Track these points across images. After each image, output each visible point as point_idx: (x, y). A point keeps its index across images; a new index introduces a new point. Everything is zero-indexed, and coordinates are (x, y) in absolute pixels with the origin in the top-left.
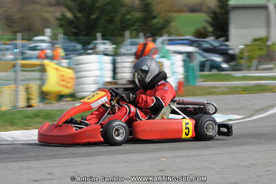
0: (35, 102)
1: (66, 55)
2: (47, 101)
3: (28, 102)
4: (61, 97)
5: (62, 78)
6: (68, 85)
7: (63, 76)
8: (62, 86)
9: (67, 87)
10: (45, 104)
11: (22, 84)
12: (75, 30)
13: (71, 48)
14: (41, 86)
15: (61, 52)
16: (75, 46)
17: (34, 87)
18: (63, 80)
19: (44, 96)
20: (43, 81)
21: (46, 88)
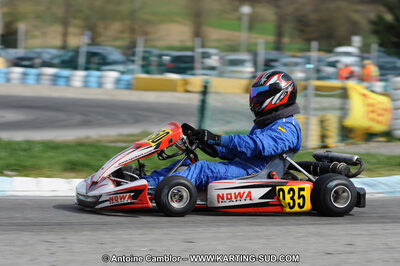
0: (333, 141)
1: (382, 75)
2: (351, 141)
3: (323, 142)
4: (370, 136)
5: (371, 109)
6: (380, 118)
7: (372, 105)
8: (373, 120)
9: (379, 122)
10: (347, 144)
11: (315, 115)
12: (395, 40)
13: (389, 66)
14: (342, 118)
15: (374, 70)
16: (394, 63)
17: (333, 119)
18: (373, 112)
19: (346, 133)
20: (344, 111)
21: (349, 122)
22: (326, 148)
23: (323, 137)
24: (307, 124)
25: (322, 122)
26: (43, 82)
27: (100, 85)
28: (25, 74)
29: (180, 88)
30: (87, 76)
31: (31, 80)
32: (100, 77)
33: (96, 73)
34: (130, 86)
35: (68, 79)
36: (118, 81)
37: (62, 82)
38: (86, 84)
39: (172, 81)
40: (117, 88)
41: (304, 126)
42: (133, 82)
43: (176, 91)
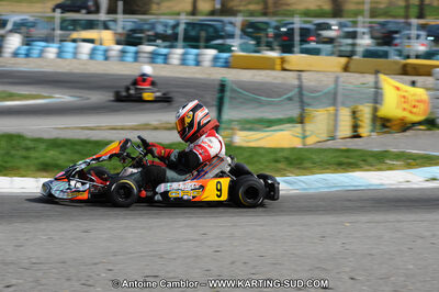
2: (385, 130)
3: (355, 132)
17: (366, 112)
22: (359, 136)
23: (355, 127)
24: (336, 115)
25: (354, 113)
26: (141, 59)
27: (198, 63)
28: (123, 52)
29: (278, 67)
30: (184, 55)
31: (129, 57)
32: (198, 55)
33: (195, 51)
34: (227, 65)
35: (166, 57)
36: (216, 59)
37: (160, 60)
38: (183, 61)
39: (271, 60)
40: (214, 66)
41: (333, 117)
42: (231, 60)
43: (273, 69)
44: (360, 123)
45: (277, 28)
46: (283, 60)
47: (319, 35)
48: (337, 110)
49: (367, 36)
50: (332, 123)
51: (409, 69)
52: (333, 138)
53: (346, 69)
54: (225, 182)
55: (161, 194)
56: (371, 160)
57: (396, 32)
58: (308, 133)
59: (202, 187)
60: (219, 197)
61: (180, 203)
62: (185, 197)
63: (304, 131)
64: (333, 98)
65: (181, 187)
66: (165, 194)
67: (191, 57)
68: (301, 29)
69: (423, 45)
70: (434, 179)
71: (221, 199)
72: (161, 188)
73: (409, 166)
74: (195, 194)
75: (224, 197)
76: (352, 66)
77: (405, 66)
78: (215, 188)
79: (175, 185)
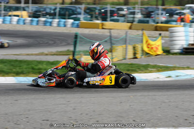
3: (135, 56)
17: (139, 46)
22: (136, 58)
23: (135, 54)
24: (126, 49)
25: (134, 48)
26: (40, 24)
27: (65, 26)
28: (32, 21)
29: (101, 27)
30: (59, 22)
31: (34, 23)
32: (65, 22)
33: (64, 20)
34: (78, 26)
35: (51, 23)
36: (73, 24)
37: (48, 24)
38: (59, 25)
39: (98, 24)
40: (73, 27)
41: (125, 50)
42: (80, 24)
43: (98, 28)
44: (137, 52)
45: (100, 10)
46: (103, 25)
47: (118, 13)
48: (126, 46)
49: (139, 14)
50: (124, 52)
51: (158, 28)
52: (125, 59)
53: (130, 28)
54: (113, 77)
55: (86, 83)
56: (142, 68)
57: (152, 12)
58: (114, 57)
59: (104, 79)
60: (111, 83)
61: (94, 86)
62: (97, 84)
63: (112, 55)
64: (125, 41)
65: (95, 79)
66: (88, 82)
67: (62, 23)
68: (111, 10)
69: (164, 17)
70: (170, 77)
71: (112, 84)
72: (86, 80)
73: (159, 71)
74: (101, 82)
75: (113, 83)
76: (133, 27)
77: (156, 27)
78: (109, 79)
79: (92, 79)
